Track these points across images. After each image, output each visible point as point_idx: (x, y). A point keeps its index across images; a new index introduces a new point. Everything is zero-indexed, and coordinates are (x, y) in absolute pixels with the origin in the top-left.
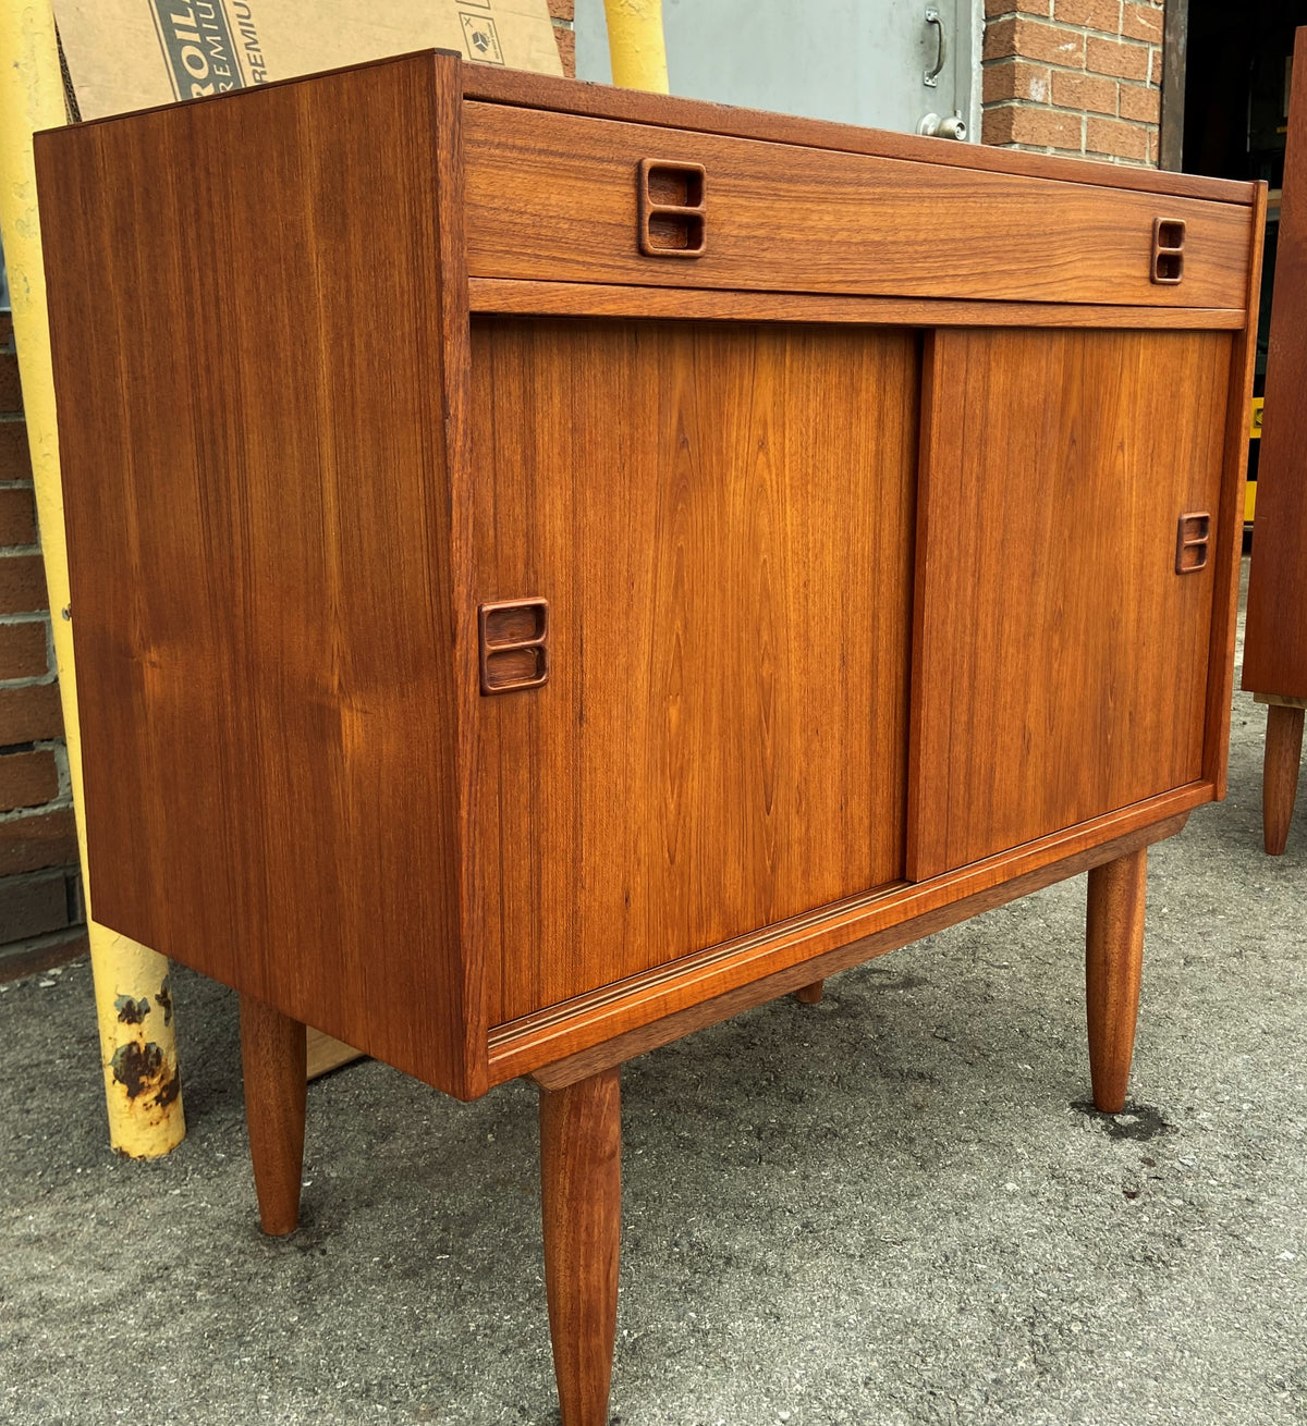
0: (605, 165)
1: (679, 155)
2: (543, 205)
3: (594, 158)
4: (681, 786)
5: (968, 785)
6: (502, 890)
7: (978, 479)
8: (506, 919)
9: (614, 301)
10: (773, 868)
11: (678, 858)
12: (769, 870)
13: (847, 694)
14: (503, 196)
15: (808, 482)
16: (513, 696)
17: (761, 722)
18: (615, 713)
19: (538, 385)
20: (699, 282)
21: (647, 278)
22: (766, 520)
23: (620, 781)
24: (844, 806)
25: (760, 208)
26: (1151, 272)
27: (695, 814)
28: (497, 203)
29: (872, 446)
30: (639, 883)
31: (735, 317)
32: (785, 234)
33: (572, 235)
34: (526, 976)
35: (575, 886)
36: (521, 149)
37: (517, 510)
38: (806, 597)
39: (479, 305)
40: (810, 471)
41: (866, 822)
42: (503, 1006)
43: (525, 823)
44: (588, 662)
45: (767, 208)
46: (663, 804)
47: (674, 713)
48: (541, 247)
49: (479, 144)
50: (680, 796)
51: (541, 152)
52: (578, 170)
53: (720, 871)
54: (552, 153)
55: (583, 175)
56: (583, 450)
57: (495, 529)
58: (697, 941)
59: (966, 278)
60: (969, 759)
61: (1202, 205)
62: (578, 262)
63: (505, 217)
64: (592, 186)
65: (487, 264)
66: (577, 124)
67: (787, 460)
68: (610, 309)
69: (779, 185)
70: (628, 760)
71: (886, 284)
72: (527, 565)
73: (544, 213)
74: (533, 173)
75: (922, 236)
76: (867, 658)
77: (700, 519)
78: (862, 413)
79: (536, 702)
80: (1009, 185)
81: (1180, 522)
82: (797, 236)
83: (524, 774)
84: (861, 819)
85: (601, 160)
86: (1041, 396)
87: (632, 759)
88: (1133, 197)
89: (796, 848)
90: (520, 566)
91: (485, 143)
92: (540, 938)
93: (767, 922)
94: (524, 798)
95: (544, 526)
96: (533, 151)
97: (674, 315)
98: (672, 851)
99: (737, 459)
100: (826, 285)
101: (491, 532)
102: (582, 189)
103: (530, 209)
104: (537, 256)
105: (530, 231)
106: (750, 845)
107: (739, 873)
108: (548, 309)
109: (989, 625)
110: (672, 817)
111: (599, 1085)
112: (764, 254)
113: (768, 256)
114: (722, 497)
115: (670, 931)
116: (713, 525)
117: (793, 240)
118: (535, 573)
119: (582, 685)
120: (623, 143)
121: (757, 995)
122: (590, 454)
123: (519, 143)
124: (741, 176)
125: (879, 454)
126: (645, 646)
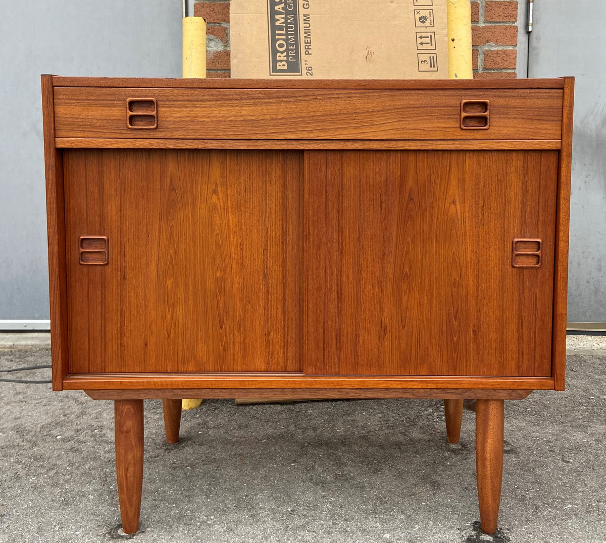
0: (112, 102)
1: (145, 96)
2: (86, 115)
3: (107, 100)
4: (173, 309)
5: (339, 339)
6: (89, 328)
7: (338, 211)
8: (91, 339)
9: (118, 144)
10: (224, 350)
11: (172, 335)
12: (222, 351)
13: (268, 290)
14: (70, 114)
15: (241, 206)
16: (94, 266)
17: (216, 293)
18: (140, 279)
19: (105, 168)
20: (156, 136)
21: (131, 136)
22: (218, 219)
23: (143, 302)
24: (266, 334)
25: (186, 111)
26: (460, 125)
27: (181, 321)
28: (68, 116)
29: (280, 194)
30: (152, 340)
31: (176, 148)
32: (199, 119)
33: (98, 124)
34: (99, 360)
35: (121, 334)
36: (77, 100)
37: (96, 207)
38: (242, 249)
39: (60, 146)
40: (243, 202)
41: (281, 344)
42: (89, 367)
43: (99, 309)
44: (127, 260)
45: (190, 111)
46: (164, 315)
47: (169, 283)
48: (85, 128)
49: (60, 99)
50: (173, 313)
51: (85, 100)
52: (100, 104)
53: (194, 346)
54: (89, 100)
55: (104, 105)
56: (125, 190)
57: (87, 213)
58: (181, 368)
59: (311, 131)
60: (339, 330)
61: (507, 92)
62: (101, 132)
63: (71, 120)
64: (106, 108)
65: (64, 134)
66: (99, 90)
67: (229, 198)
68: (116, 146)
69: (196, 103)
70: (146, 296)
71: (258, 135)
72: (100, 225)
73: (87, 118)
74: (82, 106)
75: (280, 117)
76: (280, 277)
77: (182, 216)
78: (273, 182)
79: (104, 270)
80: (340, 94)
81: (513, 242)
82: (206, 120)
83: (99, 293)
84: (278, 342)
85: (110, 100)
86: (383, 178)
87: (148, 296)
88: (442, 92)
89: (238, 346)
90: (97, 225)
91: (63, 99)
92: (105, 348)
93: (221, 370)
94: (99, 300)
95: (108, 213)
96: (82, 100)
97: (146, 147)
98: (169, 333)
99: (201, 196)
100: (222, 136)
101: (85, 214)
102: (102, 110)
103: (80, 117)
104: (83, 131)
105: (80, 123)
106: (211, 339)
107: (205, 348)
108: (88, 146)
109: (351, 273)
110: (169, 320)
111: (121, 405)
112: (189, 126)
113: (191, 127)
114: (194, 209)
115: (168, 361)
116: (189, 220)
117: (204, 121)
118: (104, 228)
119: (125, 267)
120: (120, 94)
121: (196, 394)
122: (128, 191)
123: (76, 98)
124: (177, 101)
125: (284, 198)
126: (155, 257)
